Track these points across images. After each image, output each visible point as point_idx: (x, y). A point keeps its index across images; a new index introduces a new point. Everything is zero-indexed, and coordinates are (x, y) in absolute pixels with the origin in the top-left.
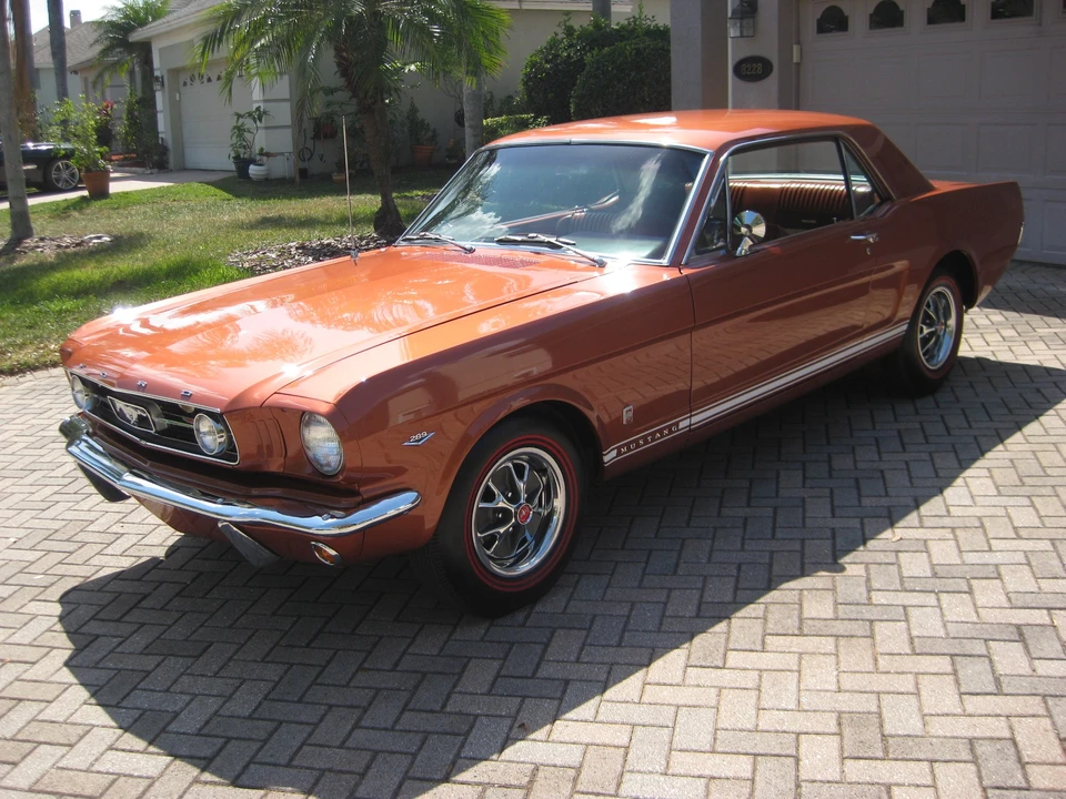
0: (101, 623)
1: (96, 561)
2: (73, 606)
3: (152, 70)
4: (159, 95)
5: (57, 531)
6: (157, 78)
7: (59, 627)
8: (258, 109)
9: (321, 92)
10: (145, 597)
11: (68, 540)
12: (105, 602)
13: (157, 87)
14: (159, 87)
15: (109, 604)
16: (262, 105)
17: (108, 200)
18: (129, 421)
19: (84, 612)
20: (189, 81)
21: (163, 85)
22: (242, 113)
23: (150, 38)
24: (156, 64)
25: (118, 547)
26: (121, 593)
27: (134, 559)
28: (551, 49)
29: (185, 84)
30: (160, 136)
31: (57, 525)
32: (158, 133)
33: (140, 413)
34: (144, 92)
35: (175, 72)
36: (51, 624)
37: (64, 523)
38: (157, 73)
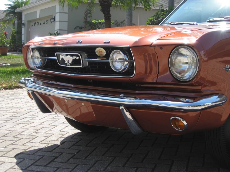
0: (37, 167)
1: (28, 144)
2: (22, 160)
3: (22, 21)
4: (23, 29)
5: (7, 134)
6: (23, 23)
7: (17, 167)
8: (57, 32)
9: (78, 28)
10: (56, 158)
11: (13, 137)
12: (37, 159)
13: (23, 26)
14: (24, 26)
15: (39, 160)
16: (58, 31)
17: (7, 56)
18: (66, 64)
19: (28, 162)
20: (33, 25)
21: (25, 26)
22: (52, 33)
23: (22, 11)
24: (23, 19)
25: (38, 140)
26: (44, 156)
27: (46, 145)
28: (157, 15)
29: (32, 26)
30: (22, 42)
31: (7, 132)
32: (22, 41)
33: (74, 57)
34: (18, 29)
35: (29, 22)
36: (12, 166)
37: (10, 131)
38: (23, 22)
